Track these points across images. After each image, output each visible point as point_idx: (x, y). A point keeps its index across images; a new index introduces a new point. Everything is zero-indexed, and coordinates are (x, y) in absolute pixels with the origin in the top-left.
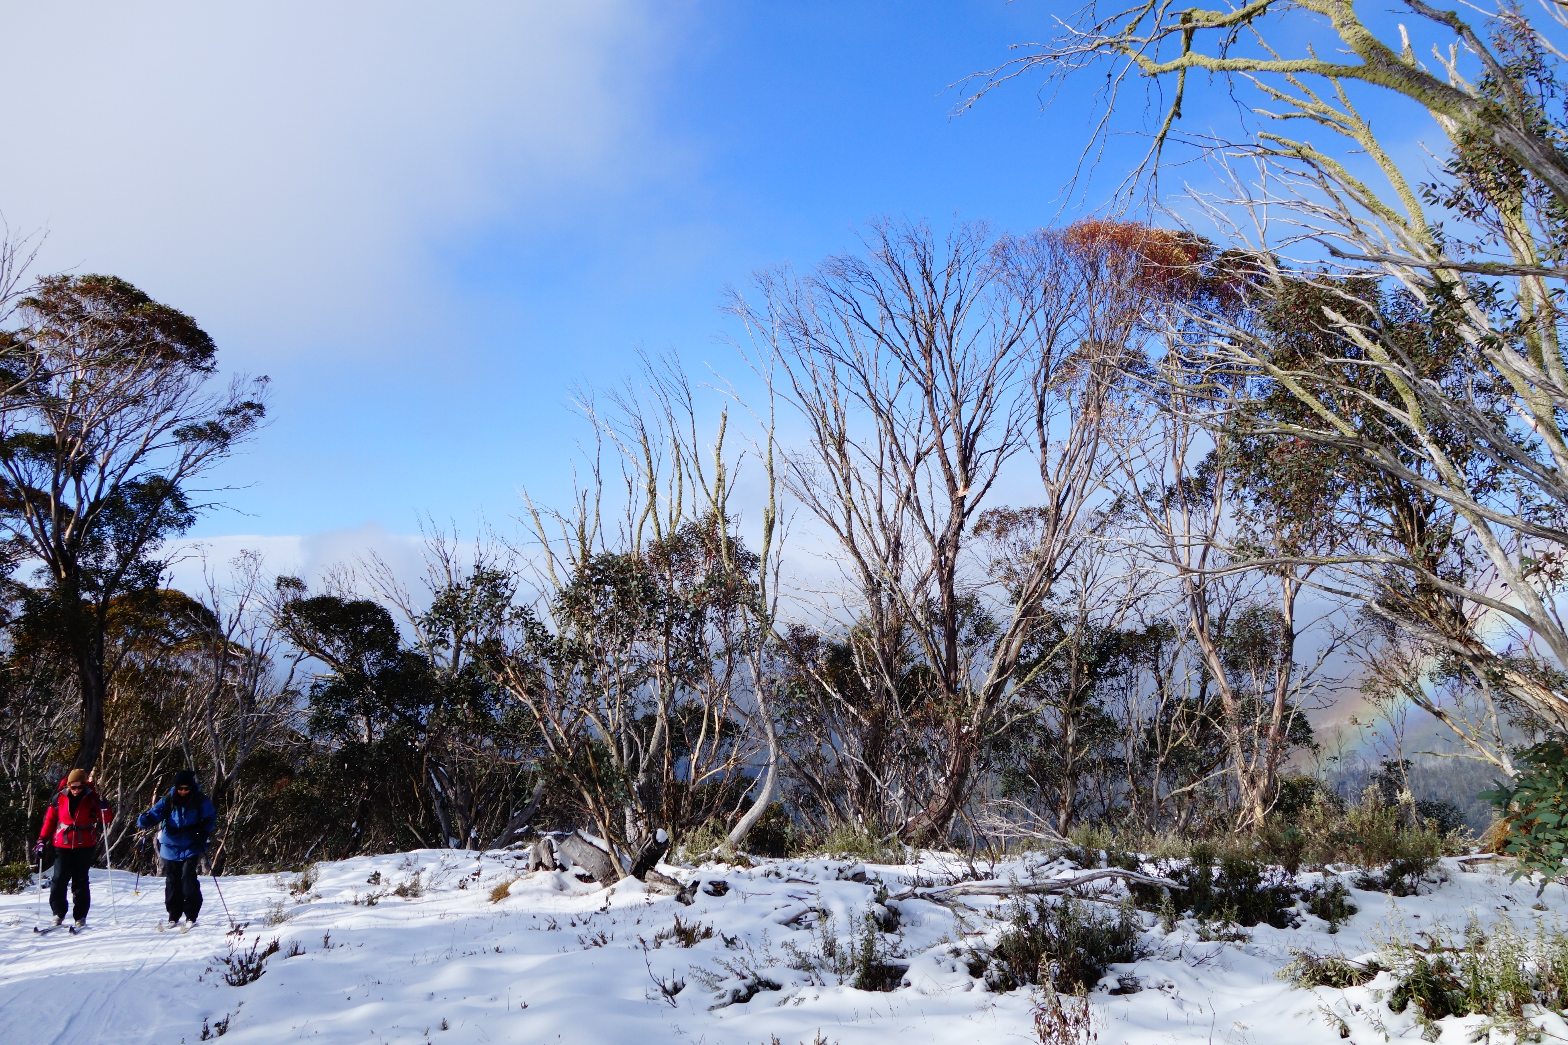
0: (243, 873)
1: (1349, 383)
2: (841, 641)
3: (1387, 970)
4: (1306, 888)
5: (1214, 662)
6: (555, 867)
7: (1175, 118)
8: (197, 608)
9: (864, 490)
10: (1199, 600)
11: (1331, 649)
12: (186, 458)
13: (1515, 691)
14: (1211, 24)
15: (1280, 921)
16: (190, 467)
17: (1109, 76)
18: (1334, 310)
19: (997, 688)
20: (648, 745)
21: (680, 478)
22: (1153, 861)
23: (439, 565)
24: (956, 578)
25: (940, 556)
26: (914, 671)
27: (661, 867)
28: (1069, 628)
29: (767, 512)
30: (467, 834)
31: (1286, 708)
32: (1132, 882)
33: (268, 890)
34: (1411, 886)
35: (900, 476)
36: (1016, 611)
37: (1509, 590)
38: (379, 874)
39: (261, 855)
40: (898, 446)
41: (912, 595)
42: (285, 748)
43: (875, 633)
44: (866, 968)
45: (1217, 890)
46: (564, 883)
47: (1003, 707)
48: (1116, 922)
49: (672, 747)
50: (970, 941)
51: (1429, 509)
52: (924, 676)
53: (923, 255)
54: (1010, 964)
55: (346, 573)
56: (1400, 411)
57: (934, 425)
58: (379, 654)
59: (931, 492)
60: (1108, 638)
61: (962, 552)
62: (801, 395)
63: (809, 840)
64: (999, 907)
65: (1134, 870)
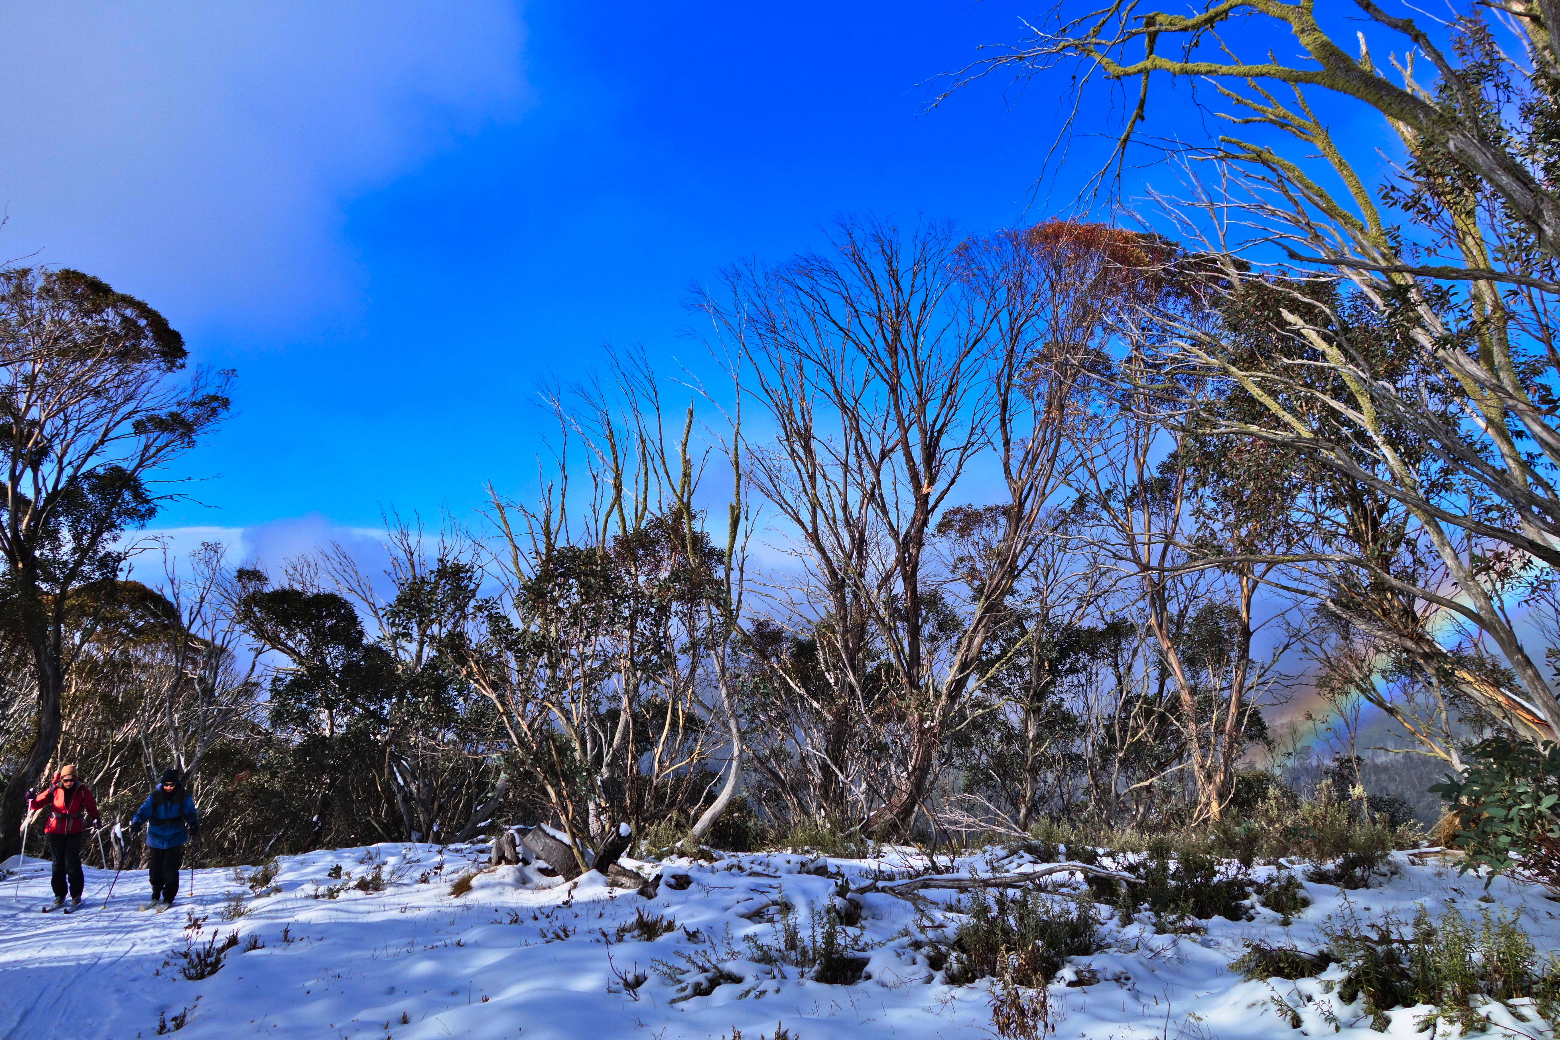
0: (203, 866)
1: (1306, 385)
2: (805, 637)
3: (1338, 961)
4: (1260, 881)
5: (1172, 658)
6: (517, 861)
7: (1138, 121)
8: (158, 600)
9: (828, 487)
10: (1159, 598)
11: (1286, 647)
12: (147, 448)
13: (1464, 688)
14: (1174, 28)
15: (1235, 913)
16: (150, 458)
17: (1074, 78)
18: (1292, 312)
19: (959, 684)
20: (612, 739)
21: (646, 473)
22: (1111, 855)
23: (403, 558)
24: (920, 574)
25: (904, 552)
26: (878, 669)
27: (626, 862)
28: (1031, 625)
29: (732, 508)
30: (430, 827)
31: (1242, 704)
32: (1090, 875)
33: (228, 883)
34: (1363, 879)
35: (865, 473)
36: (978, 608)
37: (1459, 589)
38: (340, 868)
39: (221, 849)
40: (863, 443)
41: (876, 591)
42: (246, 741)
43: (839, 628)
44: (826, 961)
45: (1173, 883)
46: (527, 876)
47: (965, 703)
48: (1074, 915)
49: (636, 741)
50: (931, 934)
51: (1383, 509)
52: (887, 672)
53: (889, 252)
54: (970, 956)
55: (309, 566)
56: (1355, 413)
57: (899, 422)
58: (342, 648)
59: (895, 489)
60: (1069, 635)
61: (926, 551)
62: (767, 391)
63: (772, 834)
64: (959, 901)
65: (1092, 863)
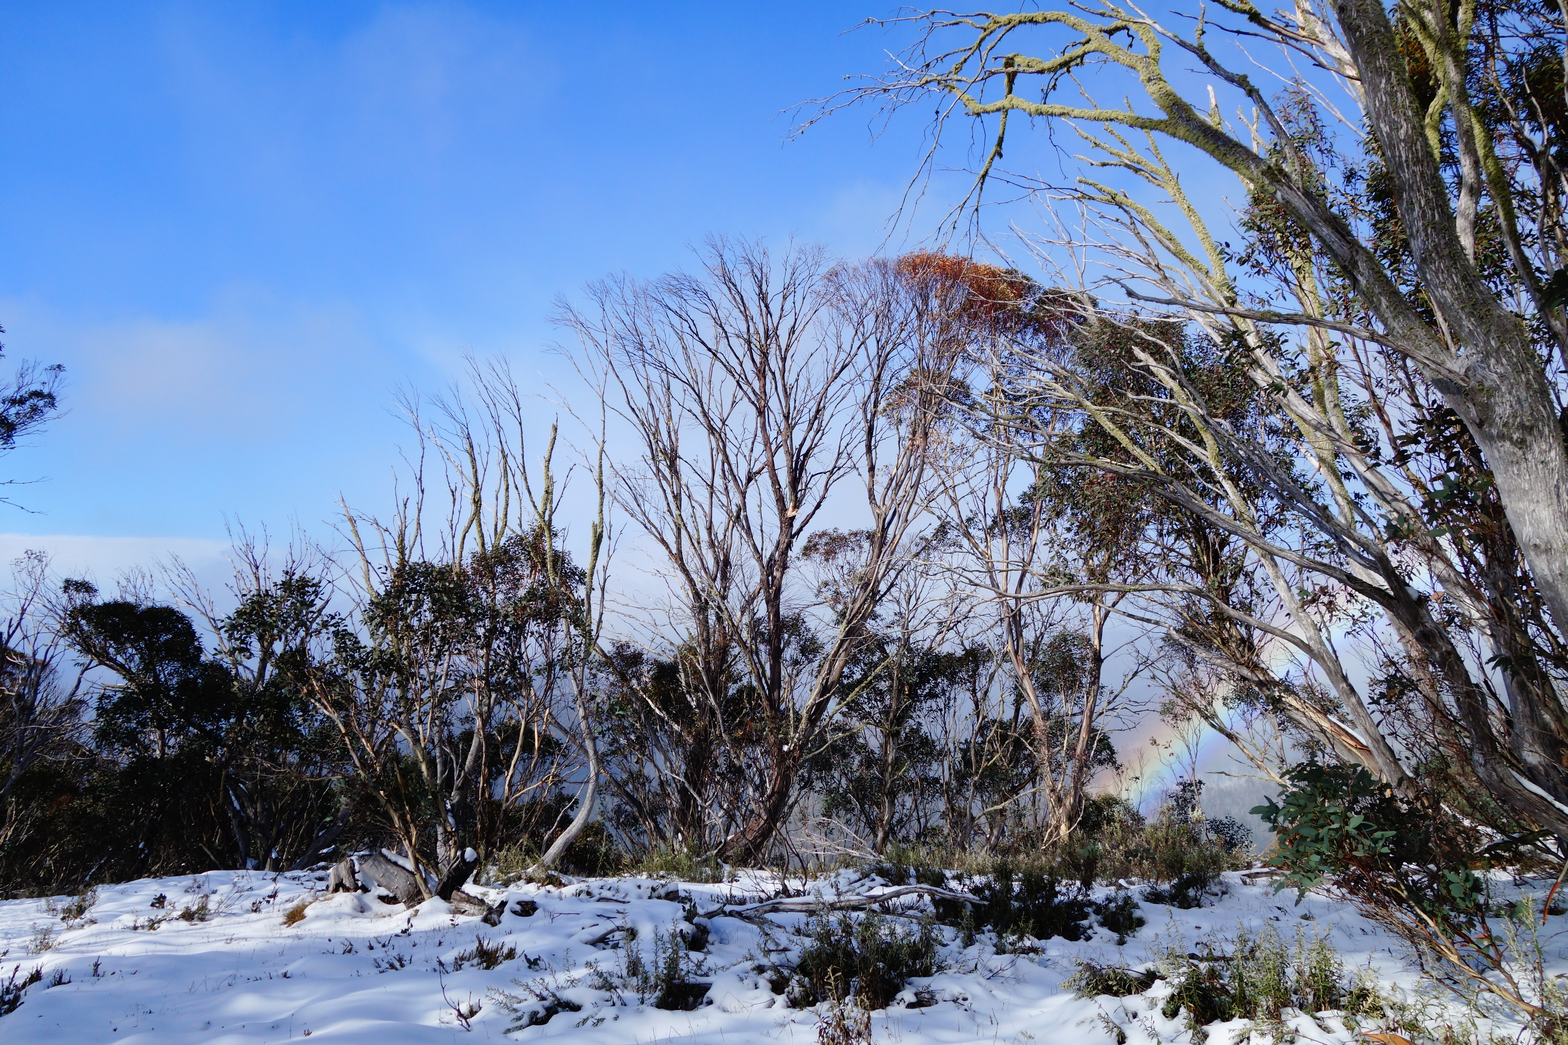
0: (15, 897)
1: (1155, 420)
2: (666, 659)
3: (1163, 978)
4: (1099, 901)
5: (1027, 684)
6: (356, 888)
7: (997, 158)
9: (693, 507)
10: (1015, 624)
11: (1135, 674)
14: (1031, 70)
15: (1074, 934)
17: (937, 112)
18: (1143, 351)
19: (820, 707)
20: (464, 762)
21: (507, 489)
22: (959, 878)
23: (248, 570)
24: (783, 597)
25: (768, 575)
26: (740, 691)
27: (469, 888)
28: (891, 649)
29: (595, 526)
30: (268, 854)
31: (1092, 730)
32: (937, 898)
33: (39, 915)
34: (1195, 899)
35: (731, 495)
36: (839, 632)
37: (1292, 619)
38: (165, 897)
39: (36, 879)
40: (729, 464)
41: (739, 614)
42: (69, 763)
43: (701, 650)
44: (667, 987)
45: (1016, 904)
46: (366, 904)
47: (827, 726)
48: (916, 937)
49: (489, 765)
50: (774, 958)
51: (1224, 543)
52: (749, 695)
53: (759, 276)
54: (811, 979)
55: (143, 577)
56: (1200, 449)
57: (765, 445)
58: (177, 664)
59: (760, 512)
60: (929, 660)
61: (790, 573)
62: (633, 410)
63: (627, 859)
64: (807, 924)
65: (939, 886)
